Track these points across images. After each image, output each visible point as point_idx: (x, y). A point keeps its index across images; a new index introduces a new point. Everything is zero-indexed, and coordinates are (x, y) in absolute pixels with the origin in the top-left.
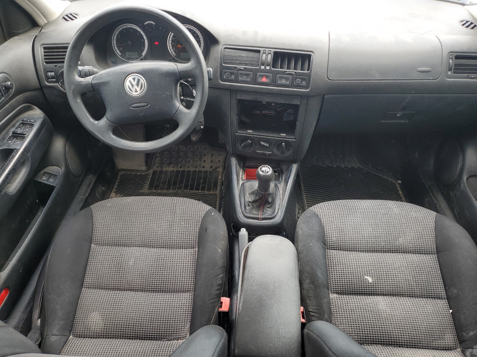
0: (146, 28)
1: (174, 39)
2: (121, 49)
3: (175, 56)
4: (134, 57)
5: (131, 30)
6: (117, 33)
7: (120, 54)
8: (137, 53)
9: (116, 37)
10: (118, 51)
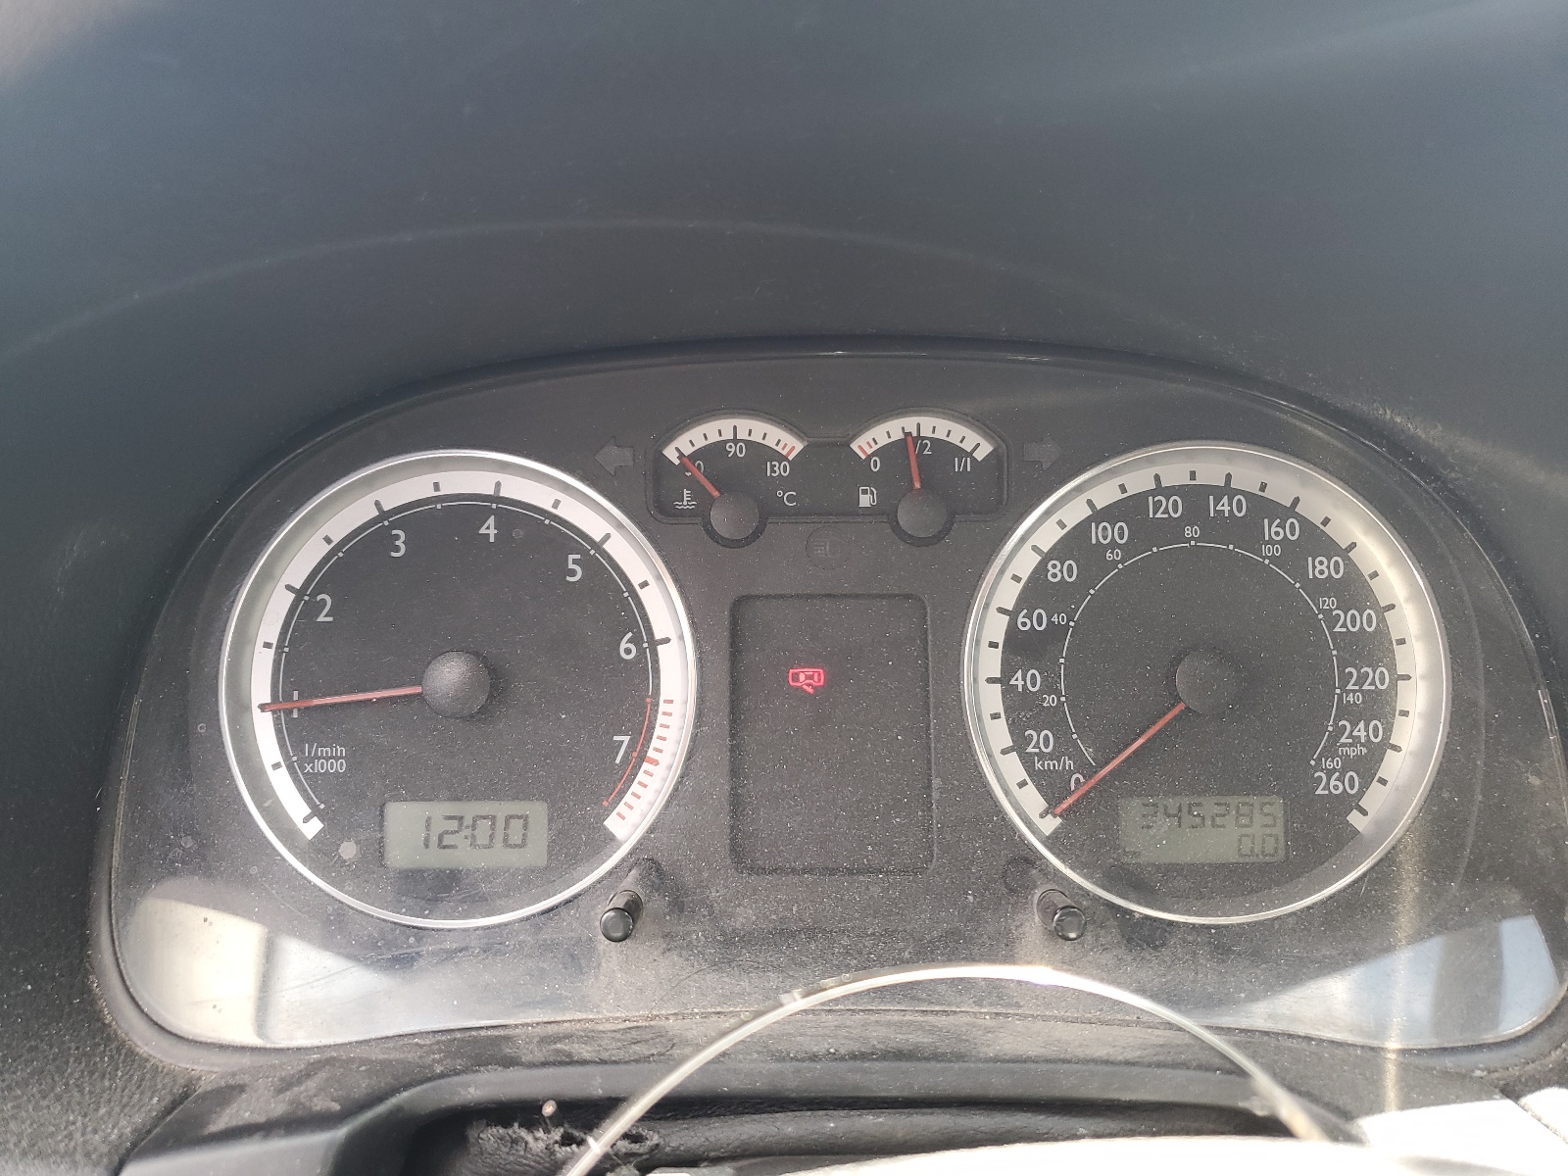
0: (687, 501)
1: (1036, 621)
2: (333, 761)
3: (1051, 842)
4: (499, 857)
5: (489, 529)
6: (299, 567)
7: (312, 828)
8: (537, 811)
9: (278, 606)
10: (283, 785)
